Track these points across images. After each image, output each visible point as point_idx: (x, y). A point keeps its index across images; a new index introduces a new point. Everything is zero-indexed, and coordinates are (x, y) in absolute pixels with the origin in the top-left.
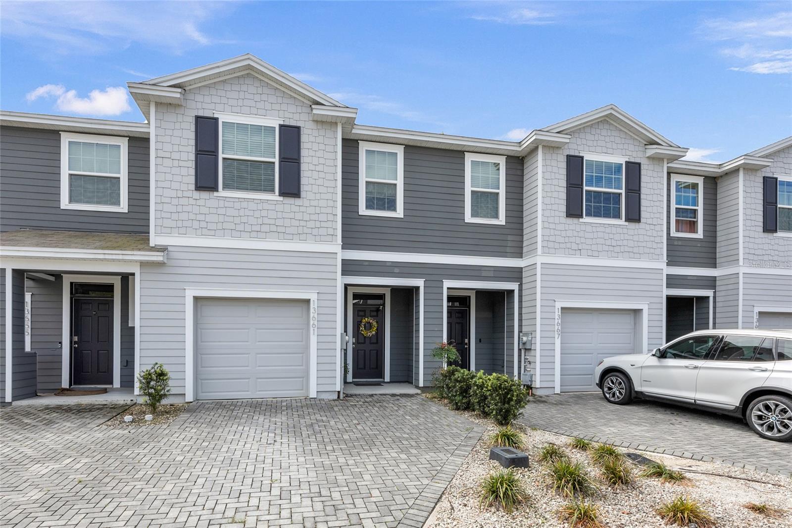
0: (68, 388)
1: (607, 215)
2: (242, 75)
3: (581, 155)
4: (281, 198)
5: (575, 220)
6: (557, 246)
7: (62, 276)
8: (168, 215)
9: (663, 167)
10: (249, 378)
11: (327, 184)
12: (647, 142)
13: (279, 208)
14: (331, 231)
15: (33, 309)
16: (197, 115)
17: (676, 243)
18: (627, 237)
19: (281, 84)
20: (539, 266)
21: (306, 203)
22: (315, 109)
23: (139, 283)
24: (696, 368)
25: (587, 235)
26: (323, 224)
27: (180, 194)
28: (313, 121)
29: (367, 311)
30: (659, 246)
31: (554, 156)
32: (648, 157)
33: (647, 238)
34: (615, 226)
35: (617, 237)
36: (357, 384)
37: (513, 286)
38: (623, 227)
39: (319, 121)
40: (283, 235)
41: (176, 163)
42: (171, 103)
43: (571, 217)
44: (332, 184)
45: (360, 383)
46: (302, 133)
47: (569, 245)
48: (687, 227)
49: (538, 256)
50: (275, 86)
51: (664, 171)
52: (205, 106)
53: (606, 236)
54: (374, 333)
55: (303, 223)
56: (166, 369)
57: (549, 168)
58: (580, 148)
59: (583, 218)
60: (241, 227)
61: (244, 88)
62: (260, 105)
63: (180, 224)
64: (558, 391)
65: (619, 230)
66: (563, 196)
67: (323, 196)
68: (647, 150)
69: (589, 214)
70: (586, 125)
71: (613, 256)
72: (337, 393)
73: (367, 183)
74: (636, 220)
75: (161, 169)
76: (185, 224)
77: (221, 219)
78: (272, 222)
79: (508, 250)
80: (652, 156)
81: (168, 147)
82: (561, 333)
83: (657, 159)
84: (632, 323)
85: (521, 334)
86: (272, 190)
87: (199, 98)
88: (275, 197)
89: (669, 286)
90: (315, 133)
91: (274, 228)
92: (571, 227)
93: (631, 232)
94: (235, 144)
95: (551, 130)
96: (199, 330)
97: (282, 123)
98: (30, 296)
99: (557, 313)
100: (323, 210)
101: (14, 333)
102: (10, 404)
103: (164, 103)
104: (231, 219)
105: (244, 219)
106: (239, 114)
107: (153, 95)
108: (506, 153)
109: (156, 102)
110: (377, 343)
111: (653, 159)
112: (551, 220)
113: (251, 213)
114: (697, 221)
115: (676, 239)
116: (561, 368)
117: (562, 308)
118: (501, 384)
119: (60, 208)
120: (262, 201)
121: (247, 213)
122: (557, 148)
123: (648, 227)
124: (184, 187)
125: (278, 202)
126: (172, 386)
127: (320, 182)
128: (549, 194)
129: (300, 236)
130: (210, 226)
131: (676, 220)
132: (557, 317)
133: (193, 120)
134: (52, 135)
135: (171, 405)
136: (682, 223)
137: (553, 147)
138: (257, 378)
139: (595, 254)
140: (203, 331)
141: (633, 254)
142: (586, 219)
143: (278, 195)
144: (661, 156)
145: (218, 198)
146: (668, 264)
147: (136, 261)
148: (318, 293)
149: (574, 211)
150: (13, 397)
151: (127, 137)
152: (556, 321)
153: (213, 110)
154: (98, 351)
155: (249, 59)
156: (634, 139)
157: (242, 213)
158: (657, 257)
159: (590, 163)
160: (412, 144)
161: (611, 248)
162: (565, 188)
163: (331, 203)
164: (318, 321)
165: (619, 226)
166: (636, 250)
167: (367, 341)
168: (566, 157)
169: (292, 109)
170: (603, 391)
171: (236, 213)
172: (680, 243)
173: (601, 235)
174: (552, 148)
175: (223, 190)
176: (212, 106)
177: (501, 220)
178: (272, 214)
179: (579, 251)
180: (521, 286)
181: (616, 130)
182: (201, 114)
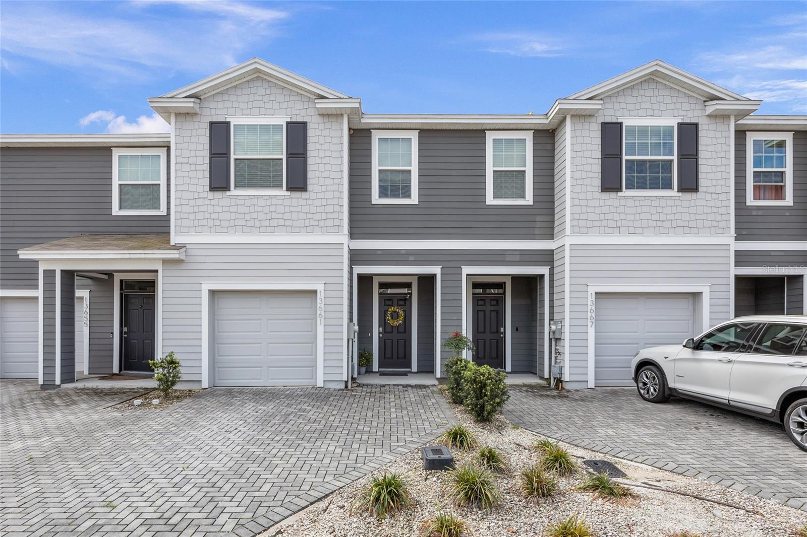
0: (118, 373)
1: (654, 186)
2: (252, 79)
3: (619, 121)
4: (288, 193)
5: (613, 195)
6: (589, 224)
7: (113, 275)
8: (186, 216)
9: (729, 125)
10: (261, 367)
11: (333, 175)
12: (707, 98)
13: (287, 202)
14: (337, 222)
15: (91, 304)
16: (211, 121)
17: (754, 213)
18: (680, 209)
19: (288, 83)
20: (567, 248)
21: (313, 196)
22: (318, 103)
23: (162, 278)
24: (730, 361)
25: (628, 210)
26: (329, 216)
27: (196, 196)
28: (320, 115)
29: (394, 300)
30: (724, 217)
31: (586, 125)
32: (708, 116)
33: (707, 210)
34: (664, 198)
35: (668, 210)
36: (382, 374)
37: (544, 270)
38: (675, 198)
39: (325, 115)
40: (291, 228)
41: (193, 167)
42: (188, 112)
43: (607, 192)
44: (338, 175)
45: (386, 373)
46: (308, 128)
47: (604, 223)
48: (772, 193)
49: (566, 237)
50: (283, 85)
51: (731, 130)
52: (218, 112)
53: (653, 210)
54: (400, 322)
55: (309, 216)
56: (176, 357)
57: (580, 140)
58: (618, 113)
59: (622, 191)
60: (251, 223)
61: (254, 90)
62: (268, 105)
63: (196, 223)
64: (591, 385)
65: (671, 203)
66: (598, 168)
67: (329, 188)
68: (707, 108)
69: (630, 186)
70: (626, 87)
71: (661, 232)
72: (344, 383)
73: (380, 171)
74: (694, 189)
75: (180, 174)
76: (201, 223)
77: (233, 216)
78: (280, 216)
79: (537, 231)
80: (713, 114)
81: (186, 153)
82: (595, 320)
83: (720, 117)
84: (691, 308)
85: (552, 322)
86: (281, 186)
87: (213, 105)
88: (283, 192)
89: (738, 263)
90: (322, 126)
91: (281, 222)
92: (608, 203)
93: (686, 204)
94: (246, 144)
95: (579, 97)
96: (216, 321)
97: (289, 120)
98: (89, 292)
99: (590, 299)
100: (330, 202)
101: (63, 325)
102: (59, 386)
103: (182, 113)
104: (242, 216)
105: (254, 216)
106: (249, 116)
107: (170, 107)
108: (532, 127)
109: (175, 113)
110: (405, 332)
111: (714, 116)
112: (582, 196)
113: (260, 209)
114: (785, 186)
115: (755, 208)
116: (595, 359)
117: (596, 293)
118: (476, 378)
119: (112, 214)
120: (270, 197)
121: (257, 209)
122: (590, 115)
123: (708, 196)
124: (200, 189)
125: (286, 197)
126: (184, 372)
127: (325, 175)
128: (579, 168)
129: (307, 228)
130: (224, 224)
131: (754, 186)
132: (590, 303)
133: (207, 126)
134: (105, 151)
135: (190, 391)
136: (764, 189)
137: (584, 116)
138: (269, 367)
139: (639, 231)
140: (219, 322)
141: (688, 229)
142: (626, 193)
143: (285, 190)
144: (727, 113)
145: (231, 197)
146: (737, 239)
147: (159, 259)
148: (325, 284)
149: (610, 184)
150: (61, 380)
151: (165, 147)
152: (589, 308)
153: (226, 115)
154: (143, 341)
155: (256, 62)
156: (689, 96)
157: (252, 210)
158: (721, 231)
159: (632, 130)
160: (427, 128)
161: (659, 224)
162: (600, 160)
163: (337, 195)
164: (324, 311)
165: (670, 198)
166: (692, 224)
167: (395, 331)
168: (600, 125)
169: (299, 105)
170: (638, 386)
171: (246, 210)
172: (760, 213)
173: (645, 209)
174: (582, 116)
175: (235, 189)
176: (225, 111)
177: (529, 200)
178: (280, 209)
179: (618, 228)
180: (552, 270)
181: (665, 88)
182: (215, 119)
